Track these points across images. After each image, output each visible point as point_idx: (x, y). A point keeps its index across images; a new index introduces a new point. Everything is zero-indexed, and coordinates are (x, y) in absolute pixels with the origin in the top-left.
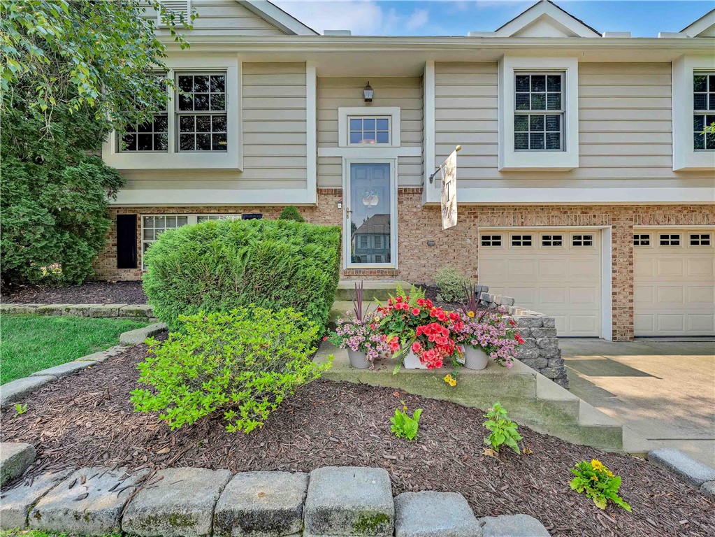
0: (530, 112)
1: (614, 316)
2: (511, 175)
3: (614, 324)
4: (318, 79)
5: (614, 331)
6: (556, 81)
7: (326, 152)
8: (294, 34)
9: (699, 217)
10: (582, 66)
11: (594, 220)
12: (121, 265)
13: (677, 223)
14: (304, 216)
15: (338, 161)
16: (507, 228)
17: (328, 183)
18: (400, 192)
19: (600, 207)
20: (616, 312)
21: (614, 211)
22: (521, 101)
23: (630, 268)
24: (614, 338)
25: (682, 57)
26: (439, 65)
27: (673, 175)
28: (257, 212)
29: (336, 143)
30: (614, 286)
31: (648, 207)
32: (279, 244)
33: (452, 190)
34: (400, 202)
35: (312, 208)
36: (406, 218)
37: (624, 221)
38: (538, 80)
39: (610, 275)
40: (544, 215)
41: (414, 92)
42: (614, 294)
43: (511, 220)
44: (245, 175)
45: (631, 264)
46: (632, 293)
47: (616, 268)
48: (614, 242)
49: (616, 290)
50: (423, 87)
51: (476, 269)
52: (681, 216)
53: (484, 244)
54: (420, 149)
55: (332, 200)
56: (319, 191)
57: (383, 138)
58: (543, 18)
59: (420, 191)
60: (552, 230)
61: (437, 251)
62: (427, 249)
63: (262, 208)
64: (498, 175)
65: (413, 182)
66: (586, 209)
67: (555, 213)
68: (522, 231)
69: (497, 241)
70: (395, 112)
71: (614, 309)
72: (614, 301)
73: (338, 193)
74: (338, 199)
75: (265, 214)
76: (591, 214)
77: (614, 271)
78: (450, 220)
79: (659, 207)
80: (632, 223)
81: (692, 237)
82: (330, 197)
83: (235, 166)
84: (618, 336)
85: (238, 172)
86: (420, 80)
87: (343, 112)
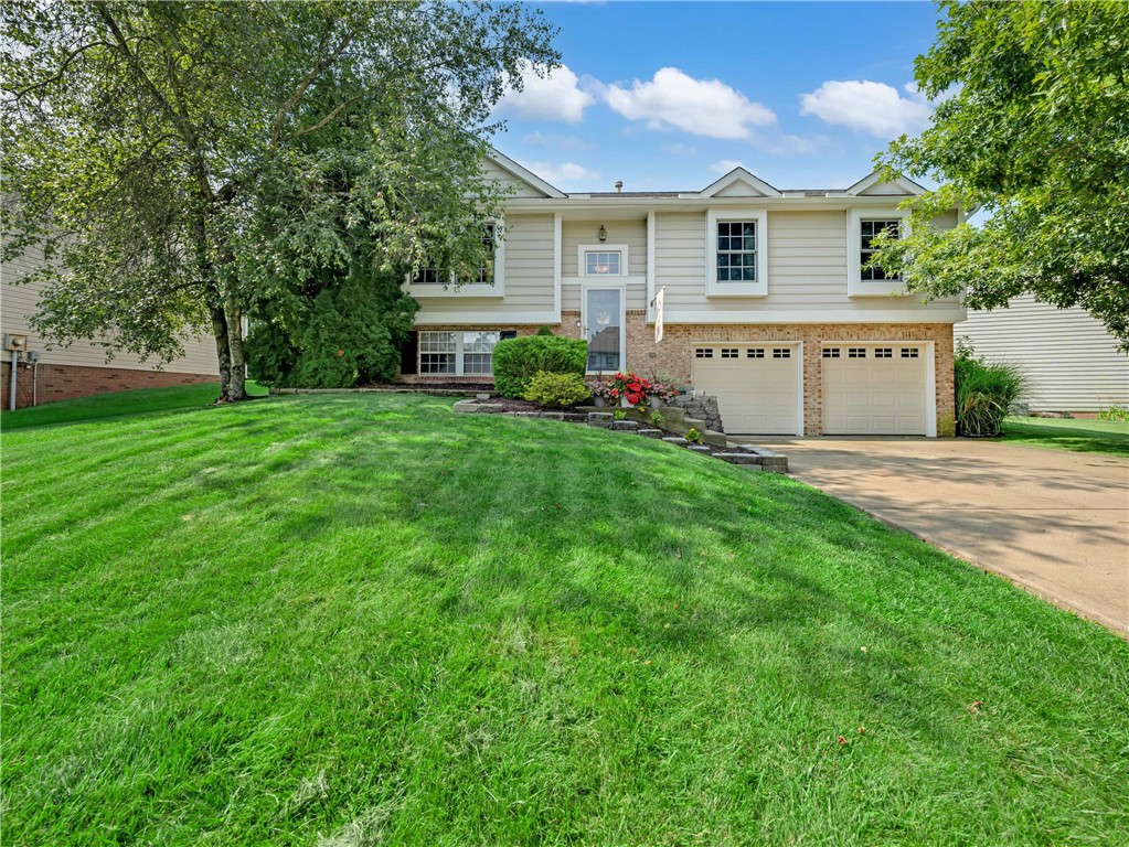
0: (730, 251)
1: (805, 416)
2: (715, 301)
3: (805, 422)
4: (563, 223)
5: (805, 428)
6: (751, 227)
7: (569, 281)
8: (549, 197)
9: (877, 334)
10: (770, 214)
11: (788, 336)
12: (403, 372)
13: (858, 339)
14: (552, 331)
15: (577, 288)
16: (717, 344)
17: (571, 306)
18: (627, 313)
19: (793, 326)
20: (808, 413)
21: (804, 329)
22: (723, 244)
23: (818, 376)
24: (805, 434)
25: (850, 209)
26: (658, 214)
27: (848, 300)
28: (512, 329)
29: (576, 274)
30: (805, 391)
31: (834, 325)
32: (560, 348)
33: (661, 313)
34: (627, 322)
35: (557, 326)
36: (632, 334)
37: (813, 338)
38: (737, 228)
39: (802, 381)
40: (746, 332)
41: (638, 232)
42: (805, 397)
43: (719, 337)
44: (506, 301)
45: (819, 372)
46: (820, 397)
47: (807, 376)
48: (805, 354)
49: (807, 394)
50: (646, 228)
51: (689, 376)
52: (861, 333)
53: (698, 356)
54: (644, 278)
55: (573, 320)
56: (563, 313)
57: (615, 269)
58: (738, 181)
59: (644, 313)
60: (756, 345)
61: (657, 361)
62: (649, 360)
63: (516, 326)
64: (706, 301)
65: (637, 306)
66: (781, 327)
67: (755, 330)
68: (730, 345)
69: (709, 354)
70: (624, 248)
71: (805, 409)
72: (805, 403)
73: (578, 314)
74: (577, 319)
75: (519, 331)
76: (786, 331)
77: (805, 378)
78: (659, 336)
79: (843, 325)
80: (820, 339)
81: (877, 350)
82: (571, 318)
83: (500, 295)
84: (809, 433)
85: (502, 298)
86: (645, 221)
87: (582, 249)
